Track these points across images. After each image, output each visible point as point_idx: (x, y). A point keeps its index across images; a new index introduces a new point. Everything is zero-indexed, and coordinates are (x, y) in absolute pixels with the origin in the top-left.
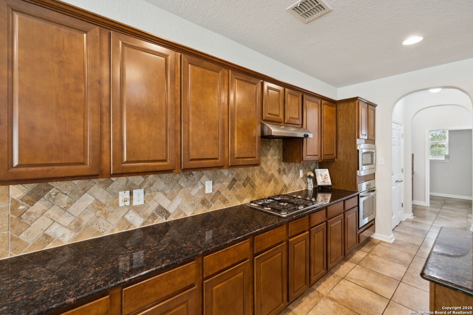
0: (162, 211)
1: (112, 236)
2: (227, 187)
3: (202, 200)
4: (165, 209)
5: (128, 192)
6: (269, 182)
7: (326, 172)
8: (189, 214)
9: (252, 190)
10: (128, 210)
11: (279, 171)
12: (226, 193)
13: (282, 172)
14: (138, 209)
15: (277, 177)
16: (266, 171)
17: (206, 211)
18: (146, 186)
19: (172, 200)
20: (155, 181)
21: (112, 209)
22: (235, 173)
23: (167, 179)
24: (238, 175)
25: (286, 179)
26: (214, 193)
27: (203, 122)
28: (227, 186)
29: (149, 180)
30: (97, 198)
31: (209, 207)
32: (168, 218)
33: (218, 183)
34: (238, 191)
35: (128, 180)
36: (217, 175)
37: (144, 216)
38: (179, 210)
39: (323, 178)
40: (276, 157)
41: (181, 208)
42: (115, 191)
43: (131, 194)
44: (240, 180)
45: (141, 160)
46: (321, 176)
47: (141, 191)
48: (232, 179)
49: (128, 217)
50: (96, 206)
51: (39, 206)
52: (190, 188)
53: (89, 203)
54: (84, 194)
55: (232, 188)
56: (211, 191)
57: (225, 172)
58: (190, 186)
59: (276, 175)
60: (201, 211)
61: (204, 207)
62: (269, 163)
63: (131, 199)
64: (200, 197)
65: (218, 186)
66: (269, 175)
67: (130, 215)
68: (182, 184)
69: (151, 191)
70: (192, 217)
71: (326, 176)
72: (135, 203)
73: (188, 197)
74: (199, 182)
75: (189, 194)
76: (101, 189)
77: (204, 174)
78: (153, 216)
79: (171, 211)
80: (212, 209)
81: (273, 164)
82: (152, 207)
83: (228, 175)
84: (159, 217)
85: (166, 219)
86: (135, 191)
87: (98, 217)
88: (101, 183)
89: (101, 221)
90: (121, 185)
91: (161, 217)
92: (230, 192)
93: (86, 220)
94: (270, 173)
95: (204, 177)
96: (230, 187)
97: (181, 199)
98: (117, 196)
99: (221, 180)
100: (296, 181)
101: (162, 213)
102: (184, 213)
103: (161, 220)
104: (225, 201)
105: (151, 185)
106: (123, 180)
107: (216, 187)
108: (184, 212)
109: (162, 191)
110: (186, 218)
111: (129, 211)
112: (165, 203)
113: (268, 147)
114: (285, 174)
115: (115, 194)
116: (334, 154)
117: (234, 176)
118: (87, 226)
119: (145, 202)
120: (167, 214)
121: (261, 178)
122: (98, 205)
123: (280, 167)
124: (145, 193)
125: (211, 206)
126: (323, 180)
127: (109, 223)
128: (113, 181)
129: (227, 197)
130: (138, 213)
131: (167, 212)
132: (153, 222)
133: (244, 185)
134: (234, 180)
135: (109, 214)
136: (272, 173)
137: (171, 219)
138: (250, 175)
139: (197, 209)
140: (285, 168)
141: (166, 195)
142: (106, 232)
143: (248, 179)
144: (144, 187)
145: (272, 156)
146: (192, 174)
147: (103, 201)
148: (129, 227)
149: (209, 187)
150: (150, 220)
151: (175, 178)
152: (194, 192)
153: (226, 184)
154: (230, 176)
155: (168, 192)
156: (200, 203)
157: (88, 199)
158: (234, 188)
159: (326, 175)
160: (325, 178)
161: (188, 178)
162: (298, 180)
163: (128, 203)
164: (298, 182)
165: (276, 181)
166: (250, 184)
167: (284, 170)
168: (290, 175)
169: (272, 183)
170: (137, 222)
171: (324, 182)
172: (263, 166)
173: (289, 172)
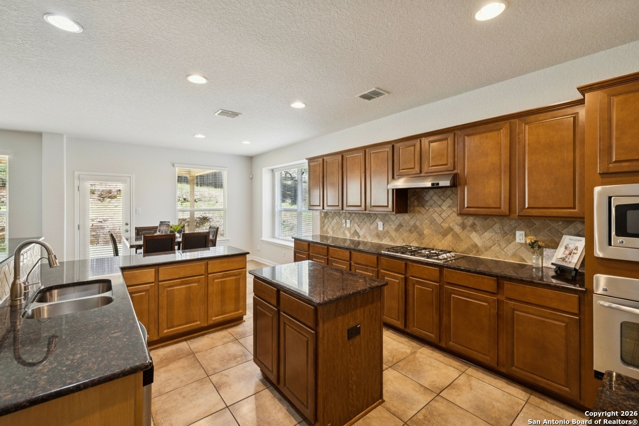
0: (356, 233)
1: (341, 239)
3: (377, 234)
4: (358, 233)
7: (579, 242)
10: (345, 229)
11: (463, 226)
12: (393, 234)
13: (468, 228)
17: (379, 242)
18: (351, 218)
19: (361, 229)
21: (341, 226)
22: (401, 219)
25: (476, 238)
26: (384, 231)
28: (394, 229)
30: (337, 221)
31: (381, 240)
32: (359, 239)
33: (387, 224)
34: (404, 235)
35: (345, 215)
36: (387, 219)
37: (350, 234)
38: (364, 236)
39: (567, 252)
43: (346, 221)
44: (406, 226)
46: (566, 248)
48: (398, 224)
49: (345, 232)
51: (326, 220)
52: (369, 224)
56: (382, 229)
57: (393, 217)
59: (457, 229)
61: (378, 239)
62: (444, 215)
64: (375, 231)
68: (366, 221)
69: (353, 222)
71: (575, 251)
72: (347, 226)
73: (369, 229)
74: (375, 221)
77: (378, 217)
78: (354, 235)
80: (383, 242)
82: (353, 230)
83: (395, 220)
84: (356, 236)
87: (338, 229)
89: (338, 231)
92: (398, 234)
94: (447, 225)
95: (378, 219)
96: (397, 230)
97: (365, 230)
99: (390, 223)
100: (505, 245)
102: (367, 239)
103: (356, 238)
104: (392, 239)
107: (386, 227)
109: (357, 223)
110: (367, 242)
112: (358, 230)
113: (443, 197)
114: (476, 231)
118: (335, 231)
119: (350, 227)
120: (359, 236)
121: (432, 229)
123: (466, 221)
124: (350, 222)
125: (383, 240)
126: (564, 256)
127: (340, 232)
129: (394, 237)
130: (348, 231)
132: (354, 238)
133: (410, 231)
134: (400, 225)
137: (361, 239)
138: (418, 223)
139: (373, 239)
140: (476, 223)
141: (358, 225)
142: (340, 236)
143: (415, 227)
145: (449, 207)
146: (371, 216)
148: (346, 237)
149: (381, 226)
150: (352, 237)
152: (372, 227)
153: (394, 227)
154: (397, 222)
156: (375, 236)
158: (400, 231)
159: (576, 249)
160: (570, 254)
162: (511, 245)
163: (345, 225)
164: (511, 249)
165: (456, 236)
166: (417, 232)
167: (473, 226)
168: (487, 235)
169: (449, 237)
170: (348, 236)
171: (563, 259)
172: (435, 216)
173: (486, 231)
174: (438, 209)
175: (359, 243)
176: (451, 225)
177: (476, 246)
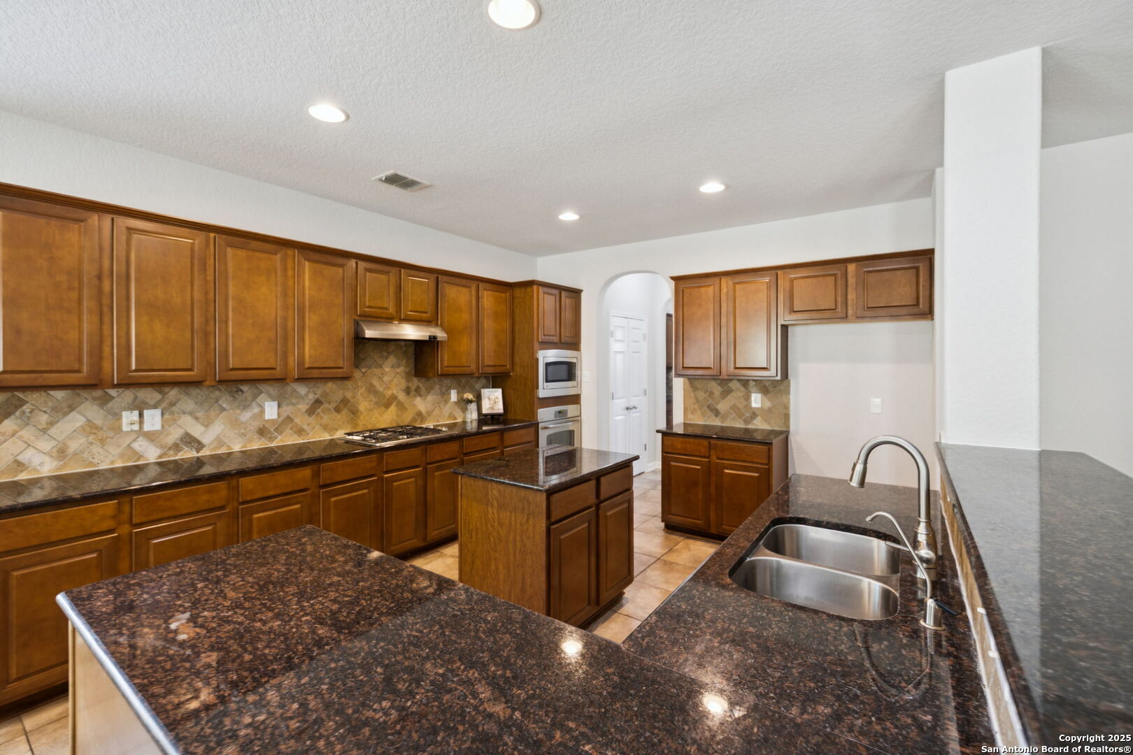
0: (191, 441)
1: (112, 470)
2: (306, 412)
3: (260, 429)
4: (195, 438)
5: (136, 413)
6: (387, 406)
7: (498, 393)
8: (237, 447)
9: (352, 418)
10: (136, 436)
11: (408, 391)
12: (302, 421)
13: (413, 393)
14: (151, 437)
15: (402, 400)
16: (381, 390)
17: (267, 444)
18: (164, 405)
19: (207, 426)
20: (179, 400)
21: (111, 434)
22: (319, 392)
23: (200, 397)
24: (325, 394)
25: (421, 404)
26: (280, 420)
27: (250, 321)
28: (304, 410)
29: (171, 398)
30: (89, 418)
31: (271, 439)
32: (202, 451)
33: (287, 405)
34: (326, 419)
35: (136, 397)
36: (286, 394)
37: (162, 447)
38: (220, 442)
39: (492, 402)
40: (401, 369)
41: (222, 438)
42: (117, 411)
43: (141, 415)
44: (329, 403)
45: (155, 368)
46: (489, 399)
47: (158, 412)
48: (314, 400)
49: (136, 446)
50: (88, 429)
51: (9, 425)
52: (238, 411)
53: (78, 424)
54: (70, 412)
55: (313, 413)
56: (275, 416)
57: (302, 389)
58: (238, 408)
59: (402, 396)
60: (257, 444)
61: (263, 439)
62: (386, 379)
63: (141, 422)
64: (257, 424)
65: (288, 410)
66: (388, 397)
67: (140, 443)
68: (224, 405)
69: (172, 413)
70: (242, 452)
71: (497, 400)
72: (147, 428)
73: (235, 423)
74: (254, 403)
75: (237, 420)
76: (96, 408)
77: (262, 392)
78: (176, 447)
79: (205, 441)
80: (277, 442)
81: (395, 380)
82: (175, 435)
83: (307, 395)
84: (186, 449)
85: (198, 452)
86: (146, 412)
87: (91, 443)
88: (94, 399)
89: (96, 449)
90: (126, 403)
91: (189, 449)
92: (311, 420)
93: (73, 446)
94: (390, 393)
95: (263, 396)
96: (311, 411)
97: (222, 425)
98: (118, 417)
99: (294, 401)
100: (442, 407)
101: (190, 443)
102: (228, 446)
103: (188, 454)
104: (300, 432)
105: (172, 404)
106: (128, 395)
107: (285, 411)
108: (229, 444)
109: (191, 413)
110: (230, 454)
111: (137, 438)
112: (197, 431)
113: (386, 354)
114: (420, 395)
115: (116, 414)
116: (506, 366)
117: (317, 396)
118: (75, 454)
119: (163, 427)
120: (199, 445)
121: (371, 401)
122: (90, 428)
123: (410, 385)
124: (163, 414)
125: (276, 438)
126: (491, 406)
127: (108, 452)
128: (113, 398)
129: (305, 427)
130: (152, 441)
131: (199, 442)
132: (176, 454)
133: (338, 410)
134: (318, 402)
135: (108, 440)
136: (393, 394)
137: (205, 452)
138: (349, 395)
139: (250, 441)
140: (421, 385)
141: (197, 419)
142: (103, 464)
143: (345, 402)
144: (161, 407)
145: (392, 367)
146: (242, 391)
147: (98, 422)
148: (138, 460)
149: (271, 411)
150: (172, 452)
151: (213, 396)
152: (246, 416)
153: (303, 407)
154: (311, 396)
155: (200, 414)
156: (255, 433)
157: (76, 420)
158: (318, 414)
159: (497, 398)
160: (495, 403)
161: (234, 397)
162: (448, 405)
163: (136, 427)
164: (447, 409)
165: (401, 406)
166: (348, 409)
167: (418, 390)
168: (430, 398)
169: (393, 408)
170: (151, 454)
171: (492, 408)
172: (375, 382)
173: (429, 393)
174: (377, 371)
175: (200, 462)
176: (395, 392)
177: (419, 414)
